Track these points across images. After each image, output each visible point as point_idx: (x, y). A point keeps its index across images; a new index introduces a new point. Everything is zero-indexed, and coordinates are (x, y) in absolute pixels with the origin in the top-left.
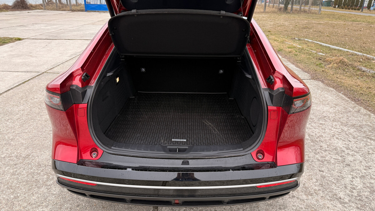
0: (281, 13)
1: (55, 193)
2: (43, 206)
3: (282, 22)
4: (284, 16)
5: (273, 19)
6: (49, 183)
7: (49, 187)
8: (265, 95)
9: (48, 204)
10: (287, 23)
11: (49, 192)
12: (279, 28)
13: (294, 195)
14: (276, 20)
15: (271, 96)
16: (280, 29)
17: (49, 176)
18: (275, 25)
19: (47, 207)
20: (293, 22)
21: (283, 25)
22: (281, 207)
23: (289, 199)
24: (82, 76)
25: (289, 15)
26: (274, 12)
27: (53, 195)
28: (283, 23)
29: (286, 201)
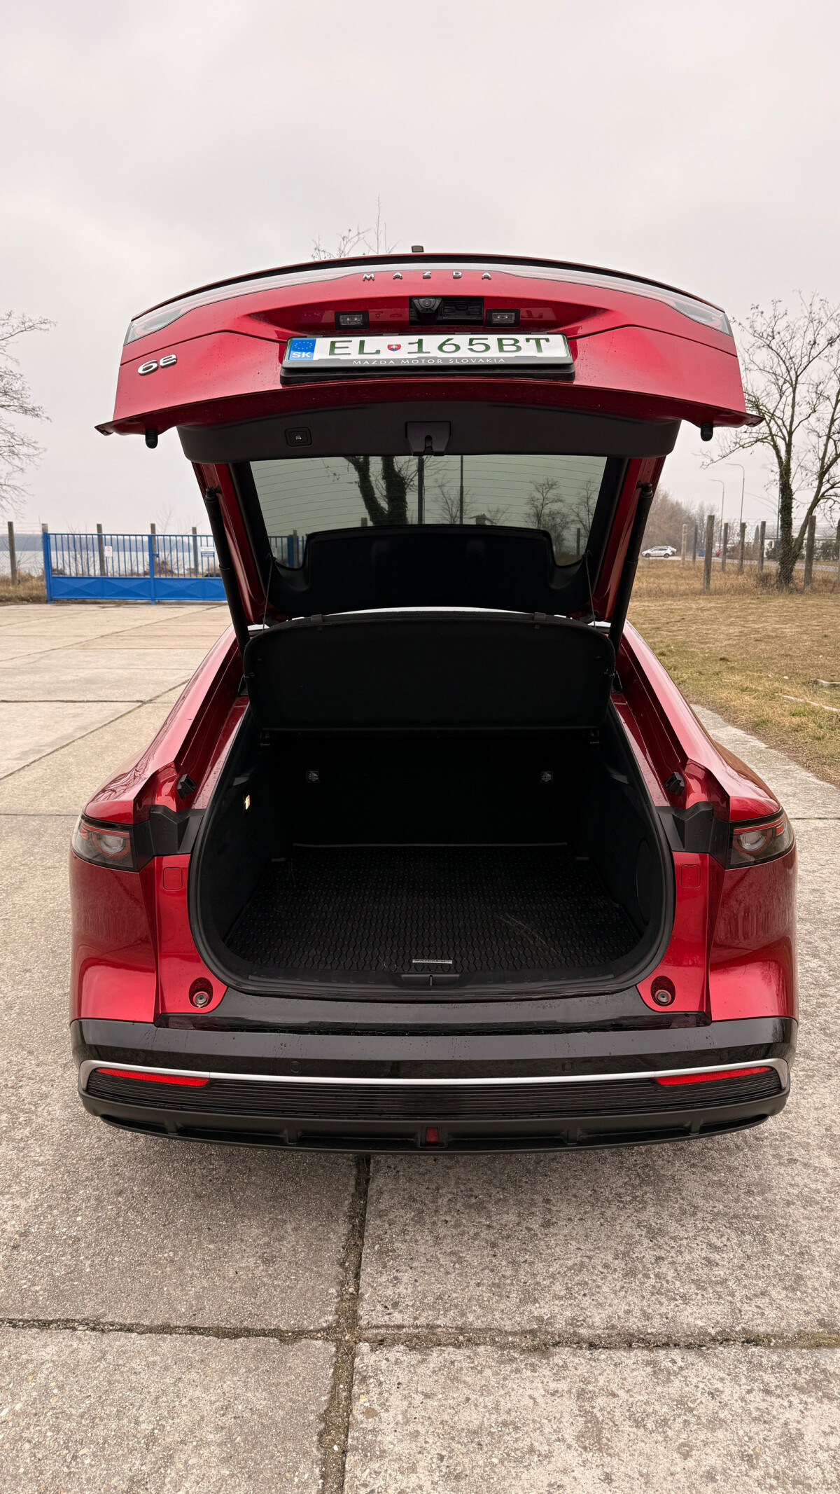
0: (768, 593)
1: (42, 1159)
2: (12, 1193)
3: (770, 625)
4: (780, 602)
5: (737, 617)
6: (18, 1134)
7: (22, 1145)
8: (665, 824)
9: (27, 1189)
10: (789, 630)
11: (23, 1157)
12: (762, 646)
13: (796, 1156)
14: (751, 618)
15: (679, 824)
16: (763, 651)
17: (16, 1115)
18: (746, 635)
19: (24, 1195)
20: (814, 623)
21: (774, 634)
22: (753, 1189)
23: (777, 1169)
24: (176, 784)
25: (799, 600)
26: (743, 591)
27: (39, 1165)
28: (775, 630)
29: (769, 1173)
